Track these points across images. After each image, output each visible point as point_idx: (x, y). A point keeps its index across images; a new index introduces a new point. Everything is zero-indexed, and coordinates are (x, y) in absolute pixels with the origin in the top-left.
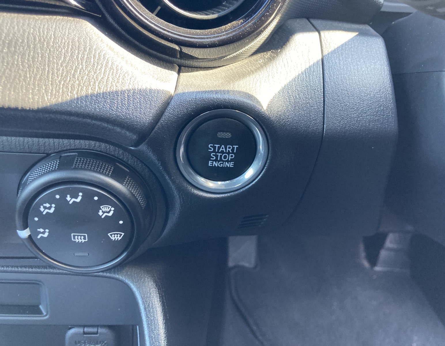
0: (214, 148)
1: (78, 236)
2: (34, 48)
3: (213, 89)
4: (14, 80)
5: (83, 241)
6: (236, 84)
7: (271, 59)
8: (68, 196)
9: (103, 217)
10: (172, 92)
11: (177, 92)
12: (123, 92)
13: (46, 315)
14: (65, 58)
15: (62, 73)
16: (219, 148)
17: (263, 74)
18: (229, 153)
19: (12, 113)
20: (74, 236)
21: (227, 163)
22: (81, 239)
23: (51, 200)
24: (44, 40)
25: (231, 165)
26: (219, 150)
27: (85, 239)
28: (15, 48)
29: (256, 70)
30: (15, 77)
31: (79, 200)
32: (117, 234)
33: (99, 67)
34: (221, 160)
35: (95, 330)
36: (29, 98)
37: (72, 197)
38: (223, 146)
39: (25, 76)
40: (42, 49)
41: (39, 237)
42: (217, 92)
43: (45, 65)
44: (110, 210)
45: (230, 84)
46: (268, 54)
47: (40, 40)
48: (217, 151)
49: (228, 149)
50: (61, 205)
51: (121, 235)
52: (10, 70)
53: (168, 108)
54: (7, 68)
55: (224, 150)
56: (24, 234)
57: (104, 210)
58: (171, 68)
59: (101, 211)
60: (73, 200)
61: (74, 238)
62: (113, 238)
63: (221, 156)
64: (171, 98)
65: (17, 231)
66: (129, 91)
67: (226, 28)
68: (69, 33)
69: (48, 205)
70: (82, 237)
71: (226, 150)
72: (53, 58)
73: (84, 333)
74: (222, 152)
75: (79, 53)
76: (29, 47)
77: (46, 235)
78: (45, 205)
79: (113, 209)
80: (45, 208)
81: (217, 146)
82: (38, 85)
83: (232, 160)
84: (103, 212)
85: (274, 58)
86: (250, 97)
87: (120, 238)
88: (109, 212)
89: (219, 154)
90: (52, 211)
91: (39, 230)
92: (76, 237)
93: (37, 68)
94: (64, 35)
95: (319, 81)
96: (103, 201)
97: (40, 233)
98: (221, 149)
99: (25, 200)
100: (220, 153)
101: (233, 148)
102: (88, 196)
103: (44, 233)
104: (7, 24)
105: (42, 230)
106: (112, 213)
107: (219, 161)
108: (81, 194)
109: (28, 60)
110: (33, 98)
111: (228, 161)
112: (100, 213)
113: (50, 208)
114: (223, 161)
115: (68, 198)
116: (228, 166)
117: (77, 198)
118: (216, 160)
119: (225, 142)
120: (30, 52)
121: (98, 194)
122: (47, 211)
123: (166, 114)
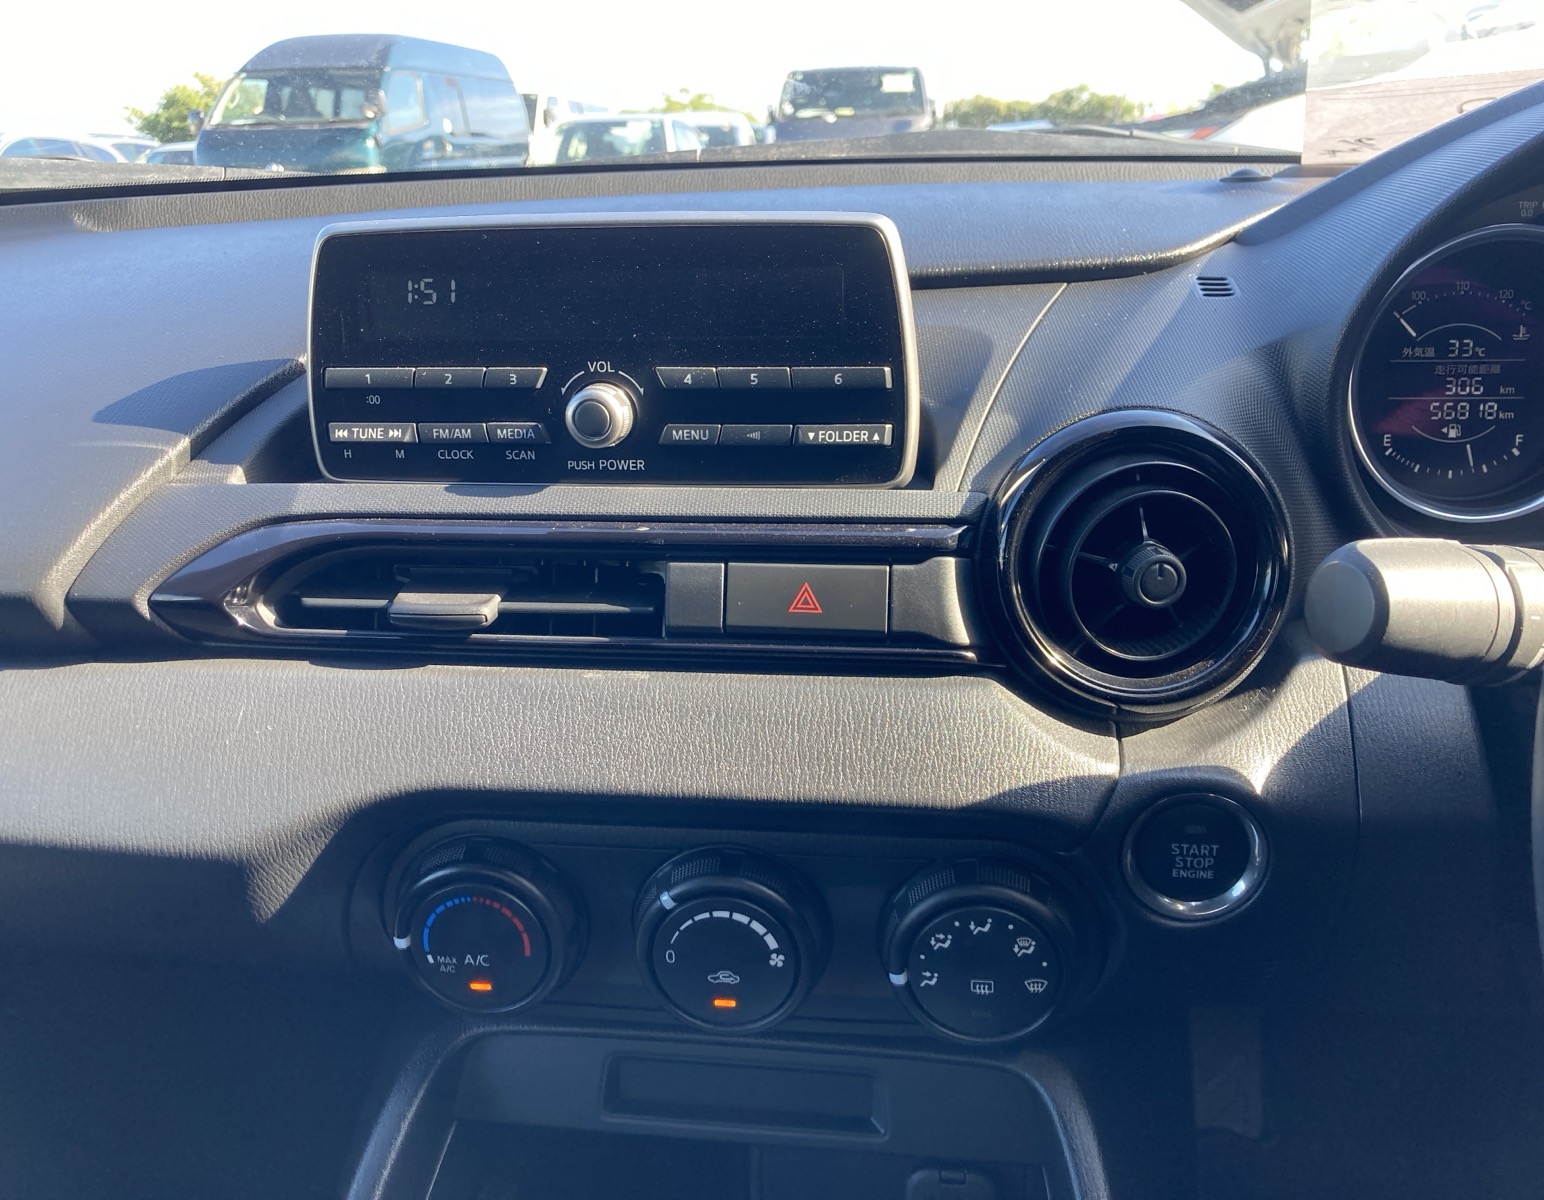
0: (1181, 849)
1: (980, 984)
2: (939, 728)
3: (1176, 766)
4: (920, 772)
5: (987, 992)
6: (1210, 752)
7: (1262, 706)
8: (972, 923)
9: (1019, 955)
10: (1117, 776)
11: (1124, 775)
12: (1055, 782)
13: (885, 1134)
14: (978, 738)
15: (977, 760)
16: (1188, 850)
17: (1251, 732)
18: (1204, 856)
19: (905, 812)
20: (975, 984)
21: (1202, 873)
22: (980, 988)
23: (946, 928)
24: (950, 716)
25: (1209, 875)
26: (1188, 851)
27: (990, 989)
28: (917, 729)
29: (1238, 726)
30: (921, 769)
31: (986, 929)
32: (1037, 983)
33: (1022, 748)
34: (1192, 867)
35: (959, 1176)
36: (941, 795)
37: (977, 925)
38: (1195, 846)
39: (934, 767)
40: (949, 730)
41: (922, 985)
42: (1182, 770)
43: (955, 750)
44: (1030, 945)
45: (1200, 754)
46: (1256, 696)
47: (944, 717)
48: (1185, 853)
49: (1202, 851)
50: (961, 936)
51: (1043, 984)
52: (915, 760)
53: (1114, 797)
54: (911, 756)
55: (1197, 852)
56: (898, 980)
57: (1021, 944)
58: (1106, 732)
59: (1016, 946)
60: (979, 928)
61: (975, 988)
62: (1032, 989)
63: (1192, 862)
64: (1115, 783)
65: (891, 975)
66: (1063, 779)
67: (1188, 672)
68: (978, 704)
69: (942, 936)
70: (986, 987)
71: (1200, 851)
72: (964, 741)
73: (942, 1180)
74: (1194, 855)
75: (993, 731)
76: (933, 726)
77: (933, 982)
78: (937, 936)
79: (1034, 943)
80: (937, 940)
81: (1185, 846)
82: (950, 777)
83: (1210, 867)
84: (1019, 947)
85: (1266, 703)
86: (1232, 772)
87: (1041, 990)
88: (1027, 948)
89: (1189, 859)
90: (946, 945)
91: (924, 974)
92: (978, 986)
93: (947, 754)
94: (972, 708)
95: (1345, 738)
96: (1022, 931)
97: (926, 978)
98: (1192, 851)
99: (909, 927)
100: (1190, 856)
101: (1212, 849)
102: (1000, 923)
103: (930, 979)
104: (902, 696)
105: (928, 974)
106: (1032, 949)
107: (1188, 869)
108: (990, 920)
109: (935, 746)
110: (946, 796)
111: (1204, 869)
112: (1016, 949)
113: (944, 941)
114: (1196, 869)
115: (972, 927)
116: (1205, 876)
117: (984, 927)
118: (1185, 868)
119: (1198, 840)
120: (935, 735)
121: (1013, 921)
122: (940, 944)
123: (1112, 805)
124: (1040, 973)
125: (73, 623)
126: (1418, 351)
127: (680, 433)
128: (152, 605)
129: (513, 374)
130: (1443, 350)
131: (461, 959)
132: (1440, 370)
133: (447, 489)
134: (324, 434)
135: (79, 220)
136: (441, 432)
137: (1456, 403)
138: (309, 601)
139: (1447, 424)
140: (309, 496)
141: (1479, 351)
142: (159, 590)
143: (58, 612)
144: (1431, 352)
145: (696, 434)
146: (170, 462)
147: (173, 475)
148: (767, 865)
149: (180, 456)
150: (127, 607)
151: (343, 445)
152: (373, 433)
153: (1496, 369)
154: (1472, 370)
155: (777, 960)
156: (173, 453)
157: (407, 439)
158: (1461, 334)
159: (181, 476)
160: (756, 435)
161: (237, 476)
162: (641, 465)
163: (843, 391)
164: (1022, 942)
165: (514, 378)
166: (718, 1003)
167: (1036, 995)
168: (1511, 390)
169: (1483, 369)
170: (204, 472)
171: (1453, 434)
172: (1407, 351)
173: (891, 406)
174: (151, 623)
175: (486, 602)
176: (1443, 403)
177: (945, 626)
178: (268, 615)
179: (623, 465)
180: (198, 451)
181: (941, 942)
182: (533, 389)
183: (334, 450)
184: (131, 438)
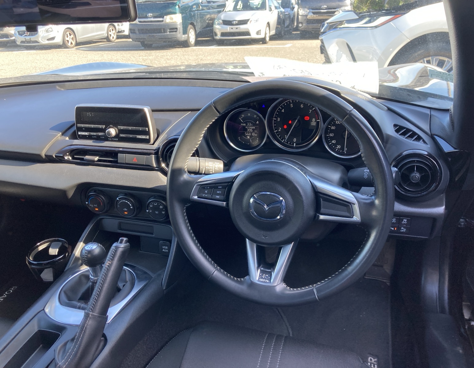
9: (161, 208)
23: (152, 204)
35: (166, 242)
37: (155, 204)
65: (146, 210)
68: (155, 175)
70: (157, 212)
73: (163, 242)
97: (150, 211)
99: (148, 204)
102: (158, 204)
124: (164, 211)
125: (46, 158)
126: (243, 124)
127: (121, 135)
128: (55, 156)
129: (100, 126)
130: (247, 125)
131: (94, 205)
132: (246, 127)
133: (92, 142)
134: (78, 133)
135: (57, 87)
136: (92, 134)
137: (249, 133)
138: (75, 156)
139: (248, 136)
140: (76, 142)
141: (252, 125)
142: (56, 154)
143: (44, 157)
144: (245, 125)
145: (124, 136)
146: (58, 136)
147: (59, 138)
148: (132, 196)
149: (60, 135)
150: (52, 156)
151: (80, 135)
152: (83, 133)
153: (254, 128)
154: (251, 128)
155: (131, 207)
156: (59, 135)
157: (88, 135)
158: (249, 122)
159: (60, 138)
160: (131, 136)
161: (67, 139)
162: (117, 139)
163: (141, 131)
164: (161, 206)
165: (100, 127)
166: (125, 213)
167: (163, 214)
168: (256, 131)
169: (252, 128)
170: (63, 137)
171: (248, 137)
172: (242, 124)
173: (148, 133)
174: (55, 158)
175: (96, 158)
176: (247, 132)
177: (152, 164)
178: (70, 158)
179: (115, 139)
180: (63, 134)
181: (151, 206)
182: (103, 128)
183: (79, 135)
184: (53, 133)
